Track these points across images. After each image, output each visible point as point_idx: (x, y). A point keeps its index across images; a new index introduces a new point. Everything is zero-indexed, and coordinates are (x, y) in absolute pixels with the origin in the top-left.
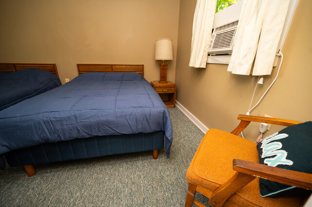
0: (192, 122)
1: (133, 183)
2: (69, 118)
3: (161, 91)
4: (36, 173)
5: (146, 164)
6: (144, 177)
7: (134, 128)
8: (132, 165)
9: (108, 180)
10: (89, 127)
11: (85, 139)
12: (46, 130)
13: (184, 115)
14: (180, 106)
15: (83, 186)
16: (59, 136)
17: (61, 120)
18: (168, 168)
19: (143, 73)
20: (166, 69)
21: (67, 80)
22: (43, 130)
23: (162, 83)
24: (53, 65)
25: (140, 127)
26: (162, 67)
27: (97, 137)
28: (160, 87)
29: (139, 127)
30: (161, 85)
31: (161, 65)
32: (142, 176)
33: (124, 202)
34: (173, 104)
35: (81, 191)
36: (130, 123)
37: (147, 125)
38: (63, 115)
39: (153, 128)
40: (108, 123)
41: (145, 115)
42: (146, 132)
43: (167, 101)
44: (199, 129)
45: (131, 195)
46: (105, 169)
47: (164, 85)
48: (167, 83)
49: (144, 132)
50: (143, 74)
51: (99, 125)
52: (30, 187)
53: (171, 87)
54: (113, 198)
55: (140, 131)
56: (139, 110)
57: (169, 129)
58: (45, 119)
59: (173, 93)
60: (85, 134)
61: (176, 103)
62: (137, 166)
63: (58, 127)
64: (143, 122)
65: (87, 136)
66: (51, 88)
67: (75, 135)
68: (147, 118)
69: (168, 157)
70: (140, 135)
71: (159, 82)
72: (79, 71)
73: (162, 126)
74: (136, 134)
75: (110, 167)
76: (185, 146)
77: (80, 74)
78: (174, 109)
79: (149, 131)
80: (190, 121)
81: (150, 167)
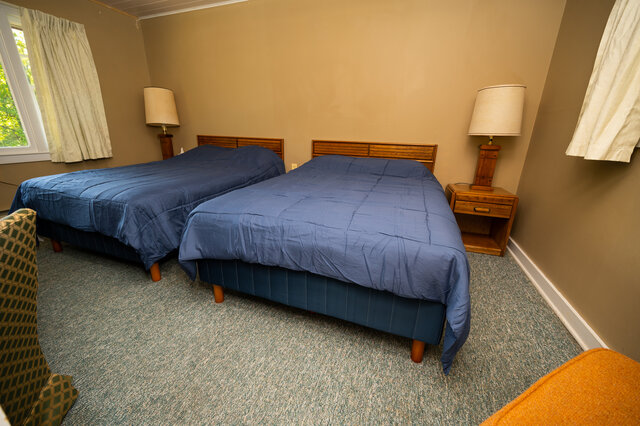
0: (550, 309)
1: (354, 390)
2: (273, 228)
3: (468, 209)
4: (224, 300)
5: (390, 363)
6: (379, 390)
7: (375, 277)
8: (361, 353)
9: (312, 360)
10: (297, 251)
11: (291, 272)
12: (243, 241)
13: (527, 282)
14: (519, 256)
15: (271, 350)
16: (256, 254)
17: (262, 231)
18: (440, 398)
19: (433, 164)
20: (496, 158)
21: (294, 166)
22: (239, 240)
23: (478, 190)
24: (280, 140)
25: (388, 278)
26: (484, 152)
27: (308, 273)
28: (468, 199)
29: (386, 279)
30: (473, 194)
31: (483, 147)
32: (375, 385)
33: (326, 417)
34: (499, 245)
35: (267, 356)
36: (369, 266)
37: (405, 279)
38: (268, 223)
39: (418, 290)
40: (329, 253)
41: (405, 257)
42: (401, 294)
43: (485, 236)
44: (569, 334)
45: (342, 411)
46: (312, 336)
47: (481, 195)
48: (492, 191)
49: (396, 291)
50: (430, 167)
51: (315, 253)
52: (214, 318)
53: (501, 202)
54: (309, 397)
55: (388, 287)
56: (395, 242)
57: (458, 304)
58: (245, 224)
59: (506, 220)
60: (290, 263)
61: (510, 244)
62: (371, 359)
63: (258, 241)
64: (397, 271)
65: (293, 268)
66: (270, 177)
67: (276, 260)
68: (407, 264)
69: (446, 370)
70: (387, 295)
71: (471, 186)
72: (313, 152)
73: (443, 292)
74: (378, 291)
75: (321, 336)
76: (507, 365)
77: (314, 157)
78: (500, 260)
79: (406, 292)
80: (545, 304)
81: (398, 374)
